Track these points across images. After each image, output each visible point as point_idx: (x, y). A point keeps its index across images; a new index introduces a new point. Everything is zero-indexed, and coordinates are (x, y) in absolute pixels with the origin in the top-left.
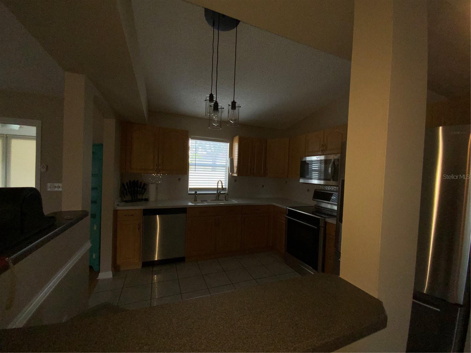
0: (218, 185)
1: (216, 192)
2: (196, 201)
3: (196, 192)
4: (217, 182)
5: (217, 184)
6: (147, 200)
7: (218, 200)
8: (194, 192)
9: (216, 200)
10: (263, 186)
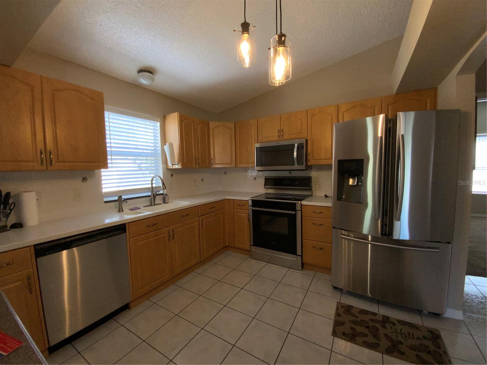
0: (152, 184)
1: (150, 194)
2: (123, 211)
3: (120, 197)
4: (151, 179)
5: (150, 182)
6: (18, 225)
7: (155, 205)
8: (116, 198)
9: (151, 205)
10: (203, 180)
